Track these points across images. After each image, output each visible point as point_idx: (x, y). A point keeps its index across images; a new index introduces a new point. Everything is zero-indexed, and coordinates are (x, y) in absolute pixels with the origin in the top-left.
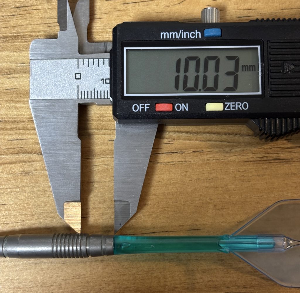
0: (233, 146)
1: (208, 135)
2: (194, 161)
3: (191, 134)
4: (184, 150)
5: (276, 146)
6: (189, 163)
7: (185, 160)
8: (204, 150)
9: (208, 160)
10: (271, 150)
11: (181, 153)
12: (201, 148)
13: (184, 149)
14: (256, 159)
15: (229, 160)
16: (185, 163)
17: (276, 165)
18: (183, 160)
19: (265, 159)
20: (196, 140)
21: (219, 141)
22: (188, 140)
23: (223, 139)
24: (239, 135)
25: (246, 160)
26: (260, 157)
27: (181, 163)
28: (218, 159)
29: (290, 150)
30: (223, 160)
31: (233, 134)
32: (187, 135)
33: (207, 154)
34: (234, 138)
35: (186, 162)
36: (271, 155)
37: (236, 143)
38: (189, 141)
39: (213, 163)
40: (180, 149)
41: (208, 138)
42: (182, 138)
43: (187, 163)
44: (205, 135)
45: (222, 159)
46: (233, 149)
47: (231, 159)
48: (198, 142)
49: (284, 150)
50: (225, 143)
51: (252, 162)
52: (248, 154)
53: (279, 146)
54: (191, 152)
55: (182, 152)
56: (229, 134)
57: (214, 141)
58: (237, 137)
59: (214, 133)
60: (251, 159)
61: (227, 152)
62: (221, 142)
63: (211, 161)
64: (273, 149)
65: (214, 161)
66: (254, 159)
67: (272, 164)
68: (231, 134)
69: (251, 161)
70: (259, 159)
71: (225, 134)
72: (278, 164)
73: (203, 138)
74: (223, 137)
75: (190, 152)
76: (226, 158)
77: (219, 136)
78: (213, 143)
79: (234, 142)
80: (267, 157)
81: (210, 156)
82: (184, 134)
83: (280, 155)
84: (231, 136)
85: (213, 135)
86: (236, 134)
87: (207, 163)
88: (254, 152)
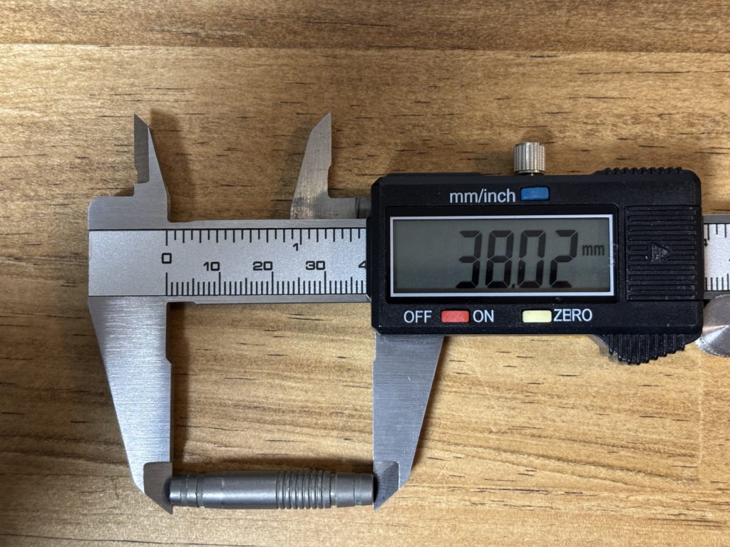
0: (632, 491)
1: (593, 467)
2: (565, 509)
3: (565, 463)
4: (551, 489)
5: (702, 499)
6: (557, 510)
7: (550, 505)
8: (584, 492)
9: (590, 509)
10: (693, 503)
11: (545, 492)
12: (579, 488)
13: (551, 487)
14: (668, 517)
15: (623, 513)
17: (697, 530)
18: (548, 504)
19: (683, 517)
20: (573, 474)
21: (609, 480)
22: (559, 472)
23: (617, 478)
24: (644, 473)
25: (652, 516)
26: (675, 513)
27: (543, 510)
28: (605, 510)
29: (724, 507)
30: (612, 513)
31: (634, 470)
32: (558, 463)
33: (588, 500)
34: (635, 478)
36: (691, 512)
37: (638, 486)
38: (559, 474)
39: (597, 516)
40: (544, 486)
41: (593, 473)
42: (549, 468)
44: (588, 466)
45: (612, 511)
46: (633, 496)
47: (626, 513)
48: (575, 477)
49: (714, 507)
50: (619, 484)
51: (660, 521)
52: (655, 507)
53: (707, 499)
54: (562, 493)
55: (547, 491)
56: (628, 470)
57: (601, 478)
58: (640, 477)
59: (603, 466)
60: (659, 517)
61: (621, 500)
62: (614, 481)
63: (593, 512)
64: (697, 502)
65: (598, 512)
66: (664, 517)
67: (692, 527)
68: (631, 471)
69: (658, 519)
70: (673, 517)
71: (622, 469)
72: (701, 528)
73: (584, 471)
74: (617, 474)
75: (559, 493)
76: (618, 509)
77: (610, 472)
78: (600, 481)
79: (634, 485)
80: (685, 515)
81: (593, 504)
82: (553, 461)
83: (706, 514)
84: (631, 473)
85: (602, 469)
86: (640, 472)
87: (586, 515)
88: (665, 505)
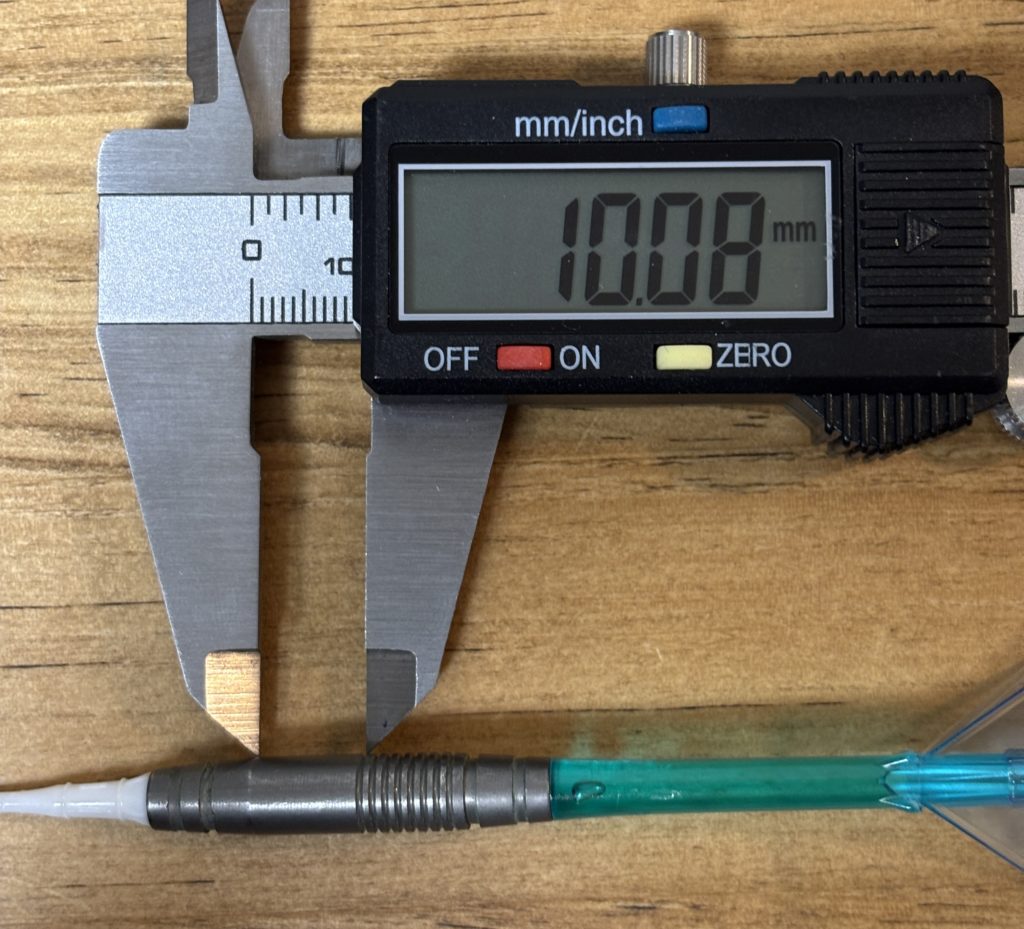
0: (956, 440)
2: (830, 484)
4: (799, 449)
6: (814, 489)
7: (800, 480)
9: (876, 481)
11: (787, 456)
13: (799, 445)
15: (944, 485)
16: (800, 488)
25: (998, 486)
27: (788, 490)
28: (907, 481)
30: (922, 486)
35: (803, 485)
39: (891, 493)
40: (785, 445)
43: (806, 489)
45: (921, 482)
46: (957, 449)
47: (948, 483)
51: (1014, 495)
52: (1005, 469)
55: (792, 453)
60: (1012, 486)
61: (937, 460)
63: (884, 486)
65: (894, 486)
69: (1012, 491)
75: (816, 454)
76: (932, 478)
81: (882, 471)
87: (870, 493)
